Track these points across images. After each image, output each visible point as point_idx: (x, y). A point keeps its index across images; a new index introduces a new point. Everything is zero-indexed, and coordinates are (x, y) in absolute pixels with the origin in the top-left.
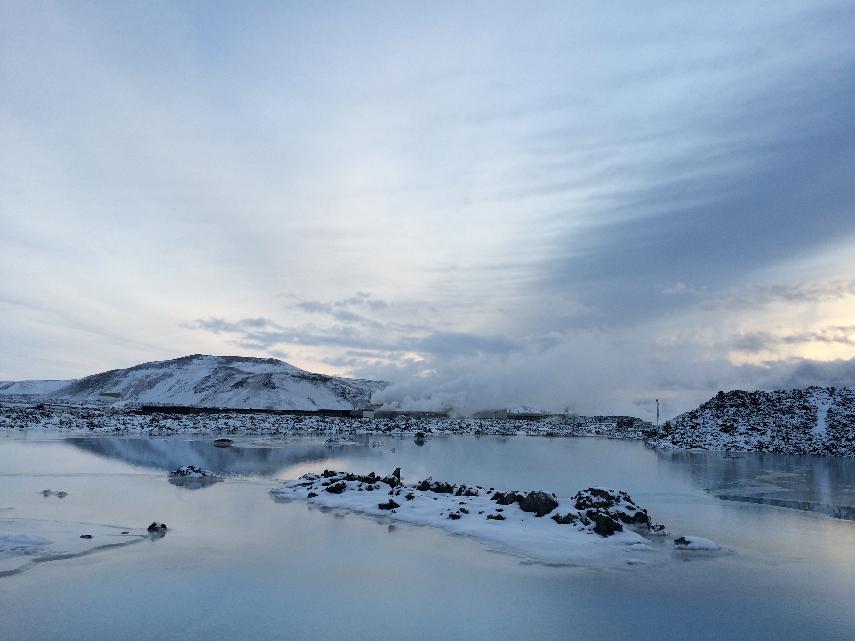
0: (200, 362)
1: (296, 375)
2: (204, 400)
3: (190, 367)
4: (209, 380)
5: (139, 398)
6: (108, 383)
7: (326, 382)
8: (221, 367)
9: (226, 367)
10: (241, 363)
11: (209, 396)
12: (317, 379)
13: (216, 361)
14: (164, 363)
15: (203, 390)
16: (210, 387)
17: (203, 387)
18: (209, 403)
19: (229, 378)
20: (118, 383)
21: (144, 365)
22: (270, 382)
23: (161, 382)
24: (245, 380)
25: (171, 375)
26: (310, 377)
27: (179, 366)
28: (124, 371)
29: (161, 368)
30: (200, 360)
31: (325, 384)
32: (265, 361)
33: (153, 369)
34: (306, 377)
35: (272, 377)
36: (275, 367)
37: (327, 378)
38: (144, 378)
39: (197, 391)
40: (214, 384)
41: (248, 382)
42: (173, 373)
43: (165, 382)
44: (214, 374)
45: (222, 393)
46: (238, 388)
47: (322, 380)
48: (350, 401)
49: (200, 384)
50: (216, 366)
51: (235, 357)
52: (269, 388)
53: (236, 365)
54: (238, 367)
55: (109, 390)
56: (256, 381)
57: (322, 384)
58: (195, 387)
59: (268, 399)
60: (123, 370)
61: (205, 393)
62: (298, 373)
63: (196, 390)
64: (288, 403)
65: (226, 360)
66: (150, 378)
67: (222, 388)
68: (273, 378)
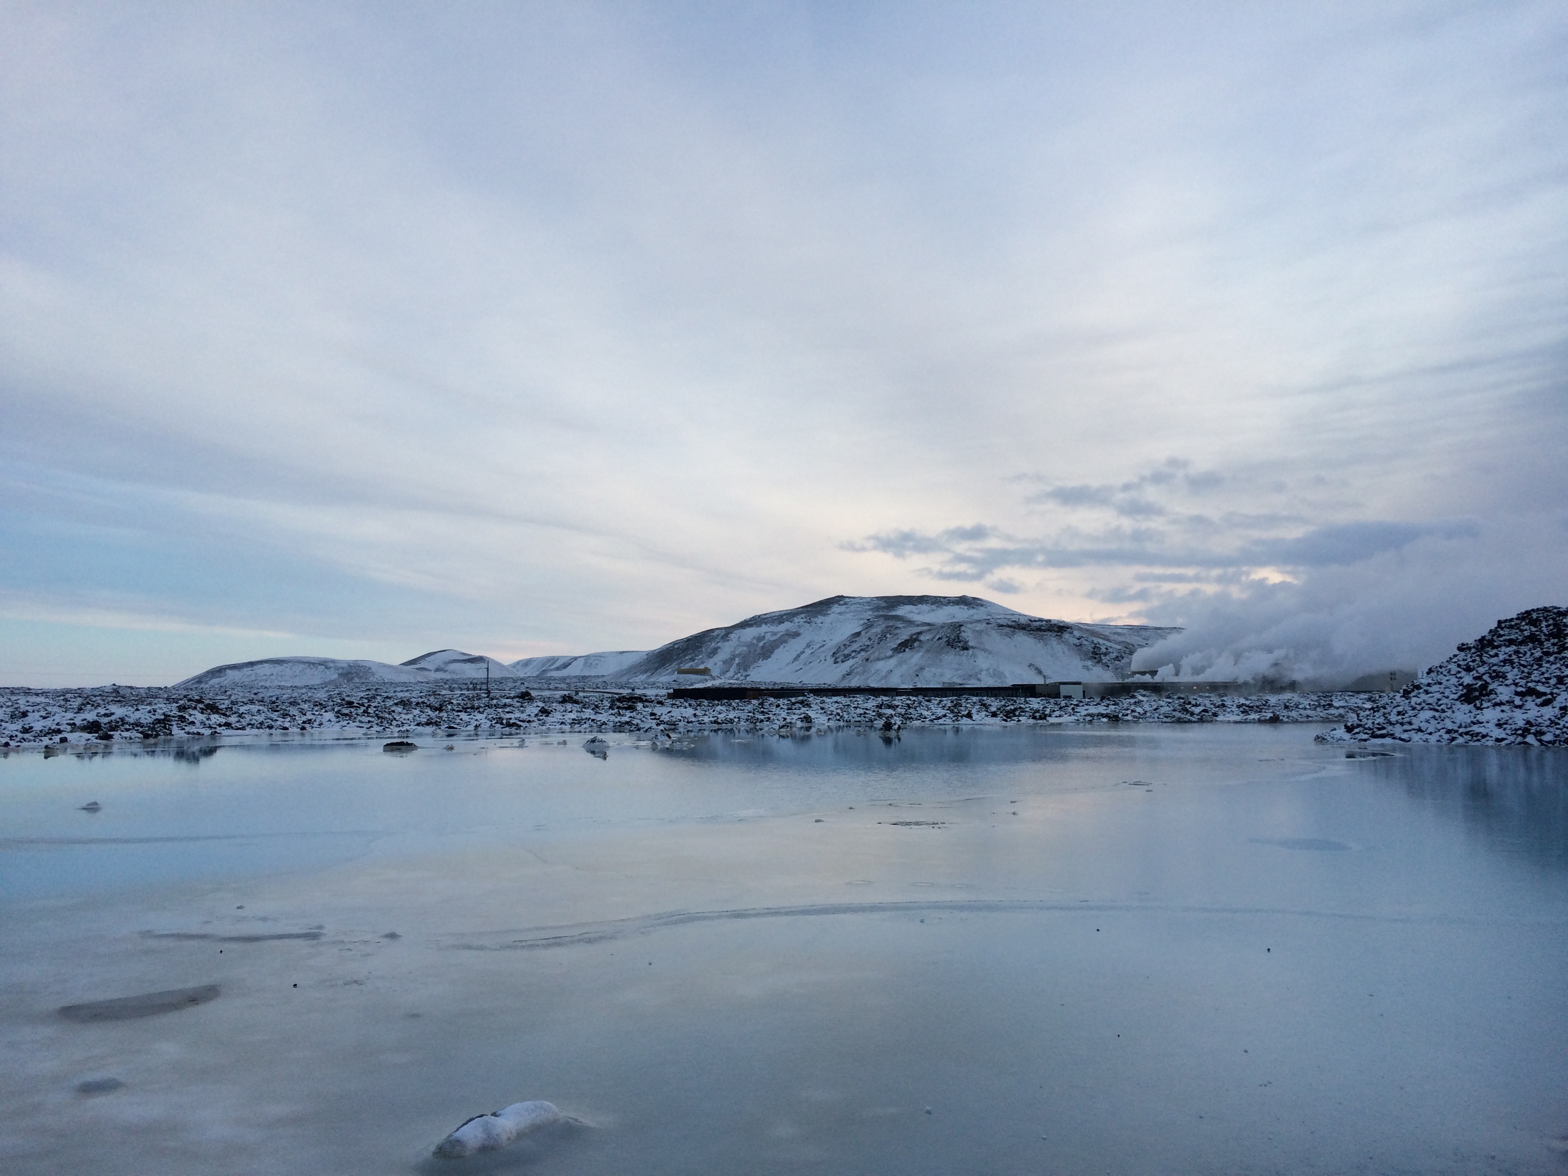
0: (843, 608)
1: (1005, 624)
2: (848, 675)
3: (828, 620)
4: (856, 639)
5: (749, 675)
6: (701, 652)
7: (1062, 633)
8: (877, 617)
9: (886, 616)
10: (911, 606)
11: (856, 667)
12: (1045, 628)
13: (869, 606)
14: (785, 614)
15: (847, 657)
16: (859, 652)
17: (846, 652)
18: (856, 679)
19: (888, 635)
20: (715, 651)
21: (754, 620)
22: (958, 639)
23: (782, 646)
24: (914, 637)
25: (797, 635)
26: (1030, 626)
27: (808, 618)
28: (724, 630)
29: (781, 623)
30: (843, 605)
31: (1061, 637)
32: (953, 602)
33: (769, 625)
34: (1024, 626)
35: (963, 628)
36: (972, 611)
37: (1063, 627)
38: (755, 641)
39: (838, 660)
40: (864, 647)
41: (920, 640)
42: (801, 631)
43: (788, 646)
44: (867, 628)
45: (878, 662)
46: (904, 651)
47: (1054, 630)
48: (1108, 666)
49: (843, 647)
50: (869, 615)
51: (901, 596)
52: (958, 649)
53: (903, 611)
54: (906, 615)
55: (703, 663)
56: (934, 638)
57: (1053, 639)
58: (834, 653)
59: (957, 670)
60: (721, 629)
61: (851, 662)
62: (1008, 619)
63: (836, 658)
64: (992, 674)
65: (886, 602)
66: (765, 641)
67: (877, 653)
68: (964, 631)
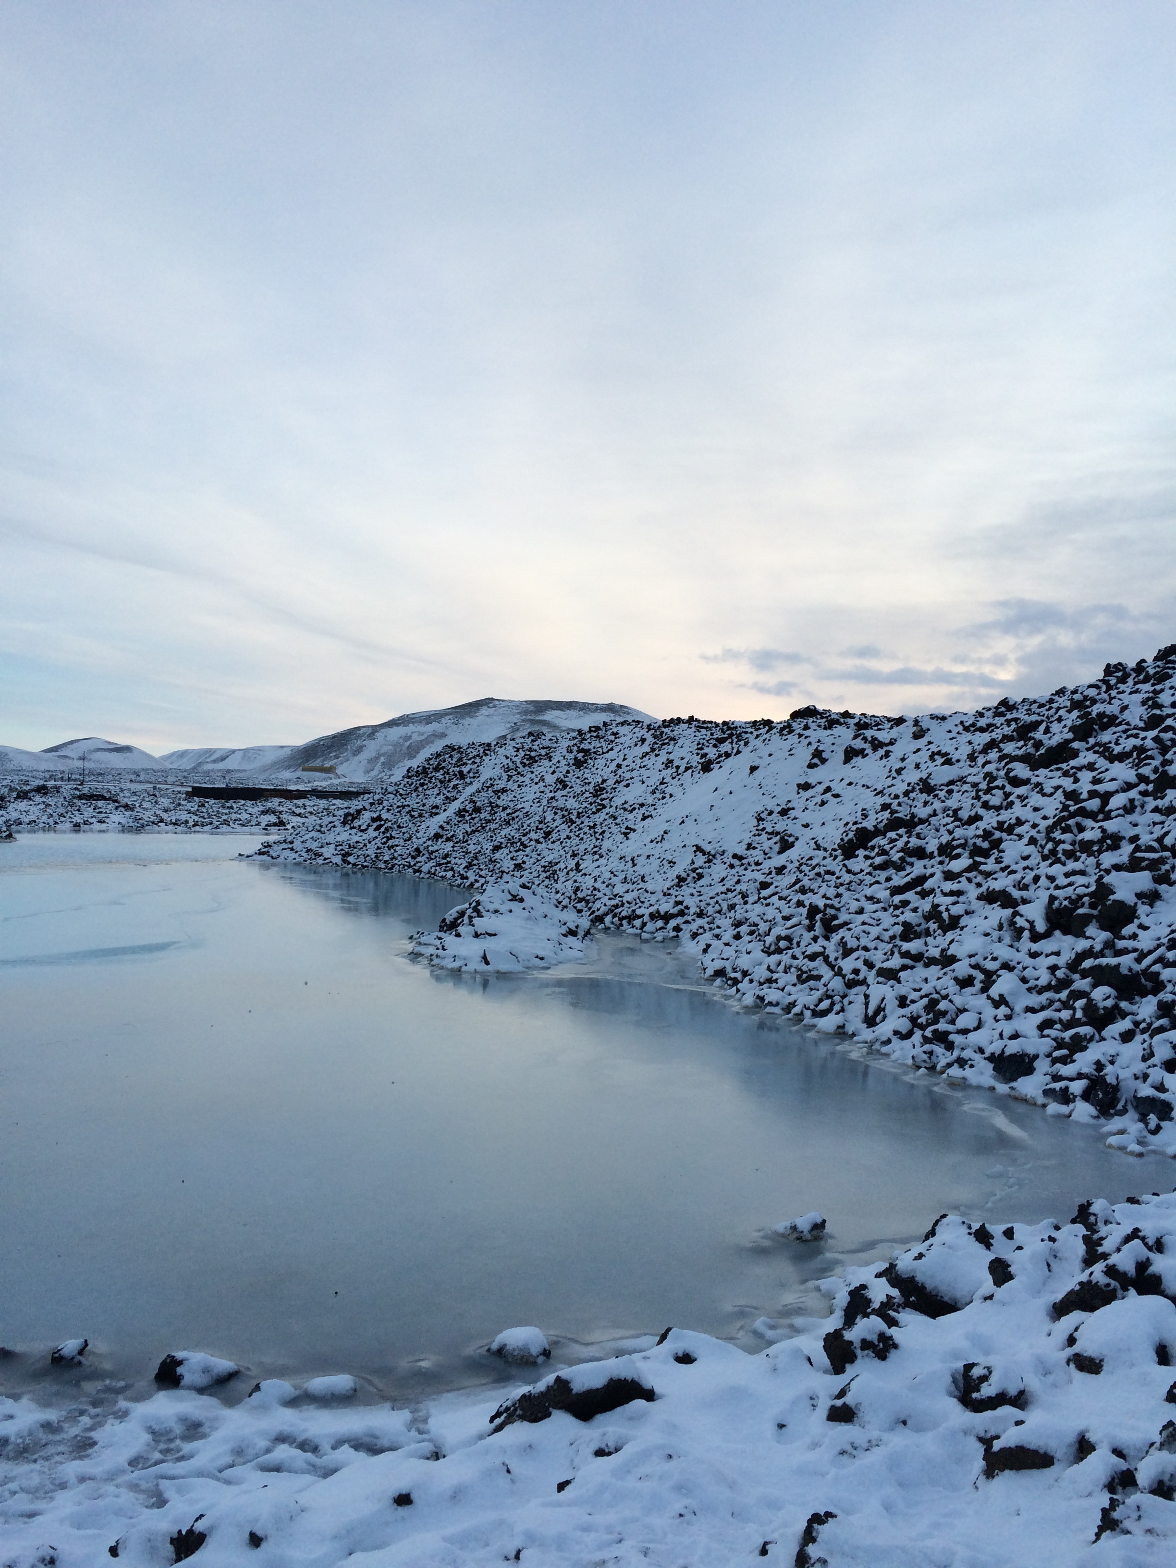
0: (492, 711)
3: (474, 722)
8: (523, 721)
9: (533, 720)
10: (558, 711)
13: (517, 709)
14: (433, 715)
20: (360, 749)
27: (455, 719)
28: (370, 728)
29: (427, 723)
30: (492, 707)
32: (600, 709)
36: (613, 716)
38: (401, 741)
42: (447, 732)
50: (517, 718)
51: (550, 701)
53: (550, 716)
54: (552, 720)
65: (535, 707)
66: (411, 741)
